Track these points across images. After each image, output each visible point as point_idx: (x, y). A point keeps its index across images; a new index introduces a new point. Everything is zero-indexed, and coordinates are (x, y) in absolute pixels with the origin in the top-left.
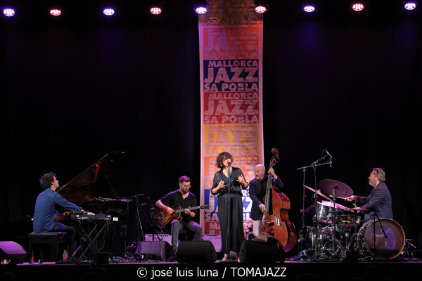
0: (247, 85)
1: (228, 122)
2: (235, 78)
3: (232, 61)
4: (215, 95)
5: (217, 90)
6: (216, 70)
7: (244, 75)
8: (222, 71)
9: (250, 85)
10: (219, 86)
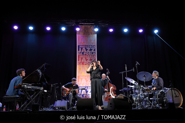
0: (92, 53)
1: (86, 64)
2: (88, 51)
3: (87, 46)
4: (81, 56)
5: (82, 54)
6: (82, 48)
7: (91, 50)
8: (84, 49)
9: (93, 53)
10: (83, 53)
